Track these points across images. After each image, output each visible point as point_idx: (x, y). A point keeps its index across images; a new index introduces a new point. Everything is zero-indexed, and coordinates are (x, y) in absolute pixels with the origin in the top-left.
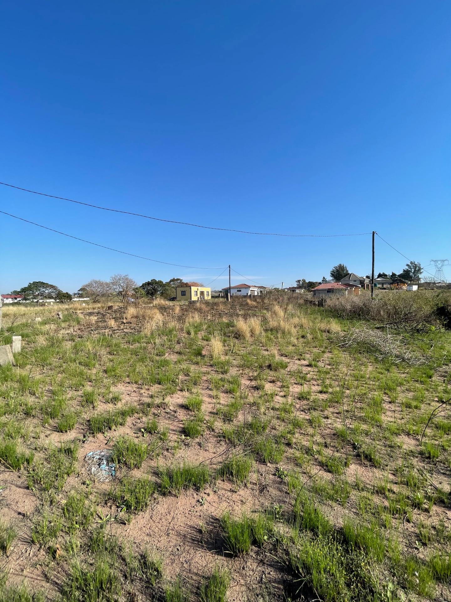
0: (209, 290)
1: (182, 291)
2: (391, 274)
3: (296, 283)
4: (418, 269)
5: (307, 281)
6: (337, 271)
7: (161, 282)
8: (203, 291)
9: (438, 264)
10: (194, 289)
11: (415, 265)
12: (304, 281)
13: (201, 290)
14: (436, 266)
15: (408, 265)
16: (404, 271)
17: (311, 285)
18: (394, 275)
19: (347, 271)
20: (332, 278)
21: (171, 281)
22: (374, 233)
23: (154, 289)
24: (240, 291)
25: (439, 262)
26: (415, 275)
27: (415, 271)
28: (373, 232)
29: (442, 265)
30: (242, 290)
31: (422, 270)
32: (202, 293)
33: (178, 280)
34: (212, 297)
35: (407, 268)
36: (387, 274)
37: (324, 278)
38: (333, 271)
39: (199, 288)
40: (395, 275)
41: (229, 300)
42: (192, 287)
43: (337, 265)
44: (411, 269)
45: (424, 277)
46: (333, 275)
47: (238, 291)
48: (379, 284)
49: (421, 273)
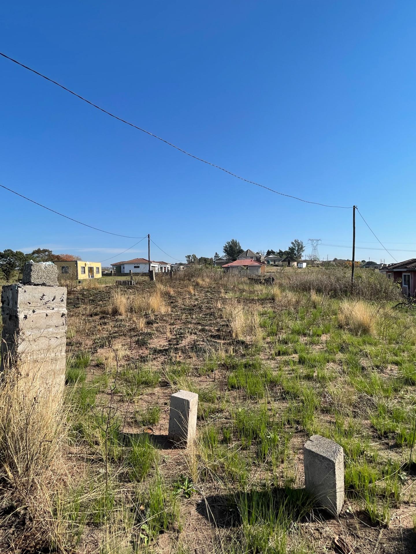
0: (99, 265)
2: (278, 251)
3: (186, 259)
8: (92, 266)
12: (194, 257)
14: (312, 244)
15: (292, 243)
16: (290, 249)
17: (202, 261)
18: (281, 252)
19: (240, 247)
21: (34, 253)
23: (9, 264)
24: (138, 267)
25: (315, 241)
26: (298, 253)
27: (298, 248)
28: (354, 206)
32: (91, 269)
37: (216, 254)
38: (226, 247)
39: (88, 263)
42: (79, 262)
43: (230, 240)
44: (295, 247)
46: (226, 251)
47: (135, 267)
49: (303, 251)
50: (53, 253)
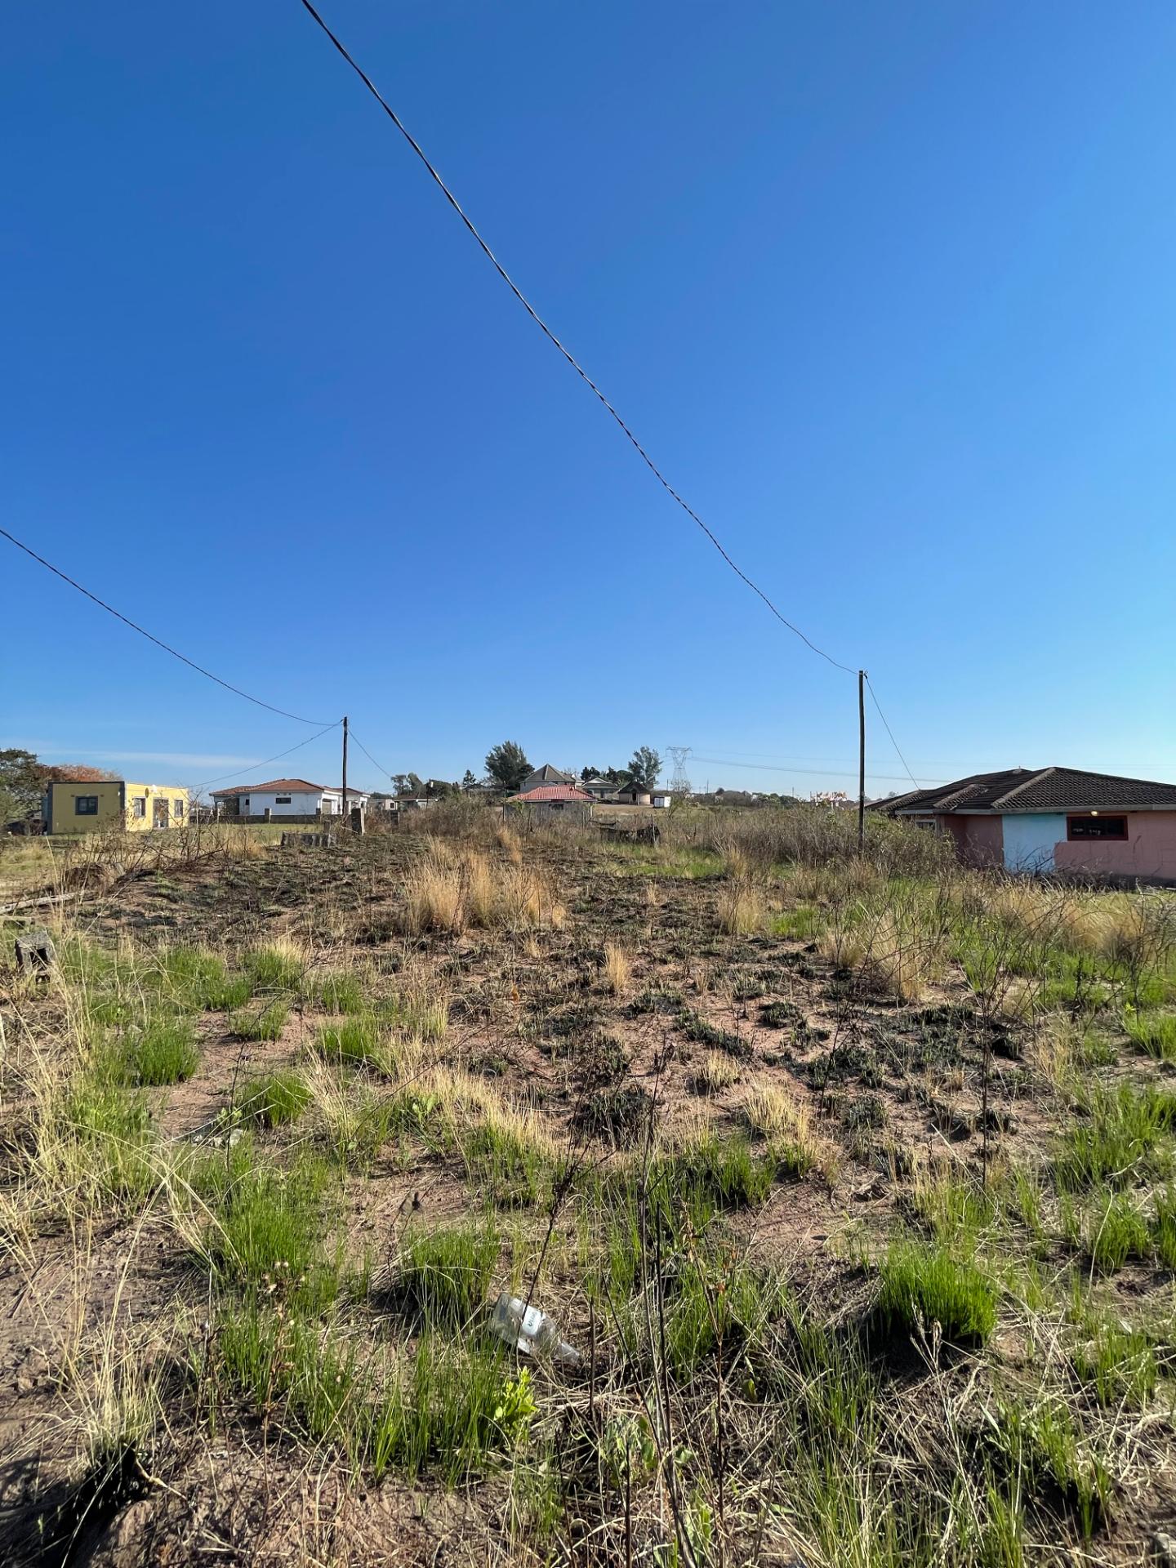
0: (186, 794)
1: (79, 799)
3: (393, 784)
4: (653, 766)
5: (424, 780)
6: (502, 757)
8: (164, 797)
9: (677, 756)
10: (133, 791)
11: (650, 754)
12: (414, 780)
13: (158, 796)
14: (675, 758)
16: (631, 766)
19: (524, 759)
20: (488, 775)
25: (679, 752)
29: (684, 759)
32: (161, 805)
35: (635, 759)
36: (601, 771)
37: (468, 773)
38: (491, 758)
42: (128, 786)
43: (501, 743)
44: (641, 761)
46: (491, 765)
47: (279, 801)
49: (658, 771)
50: (39, 761)
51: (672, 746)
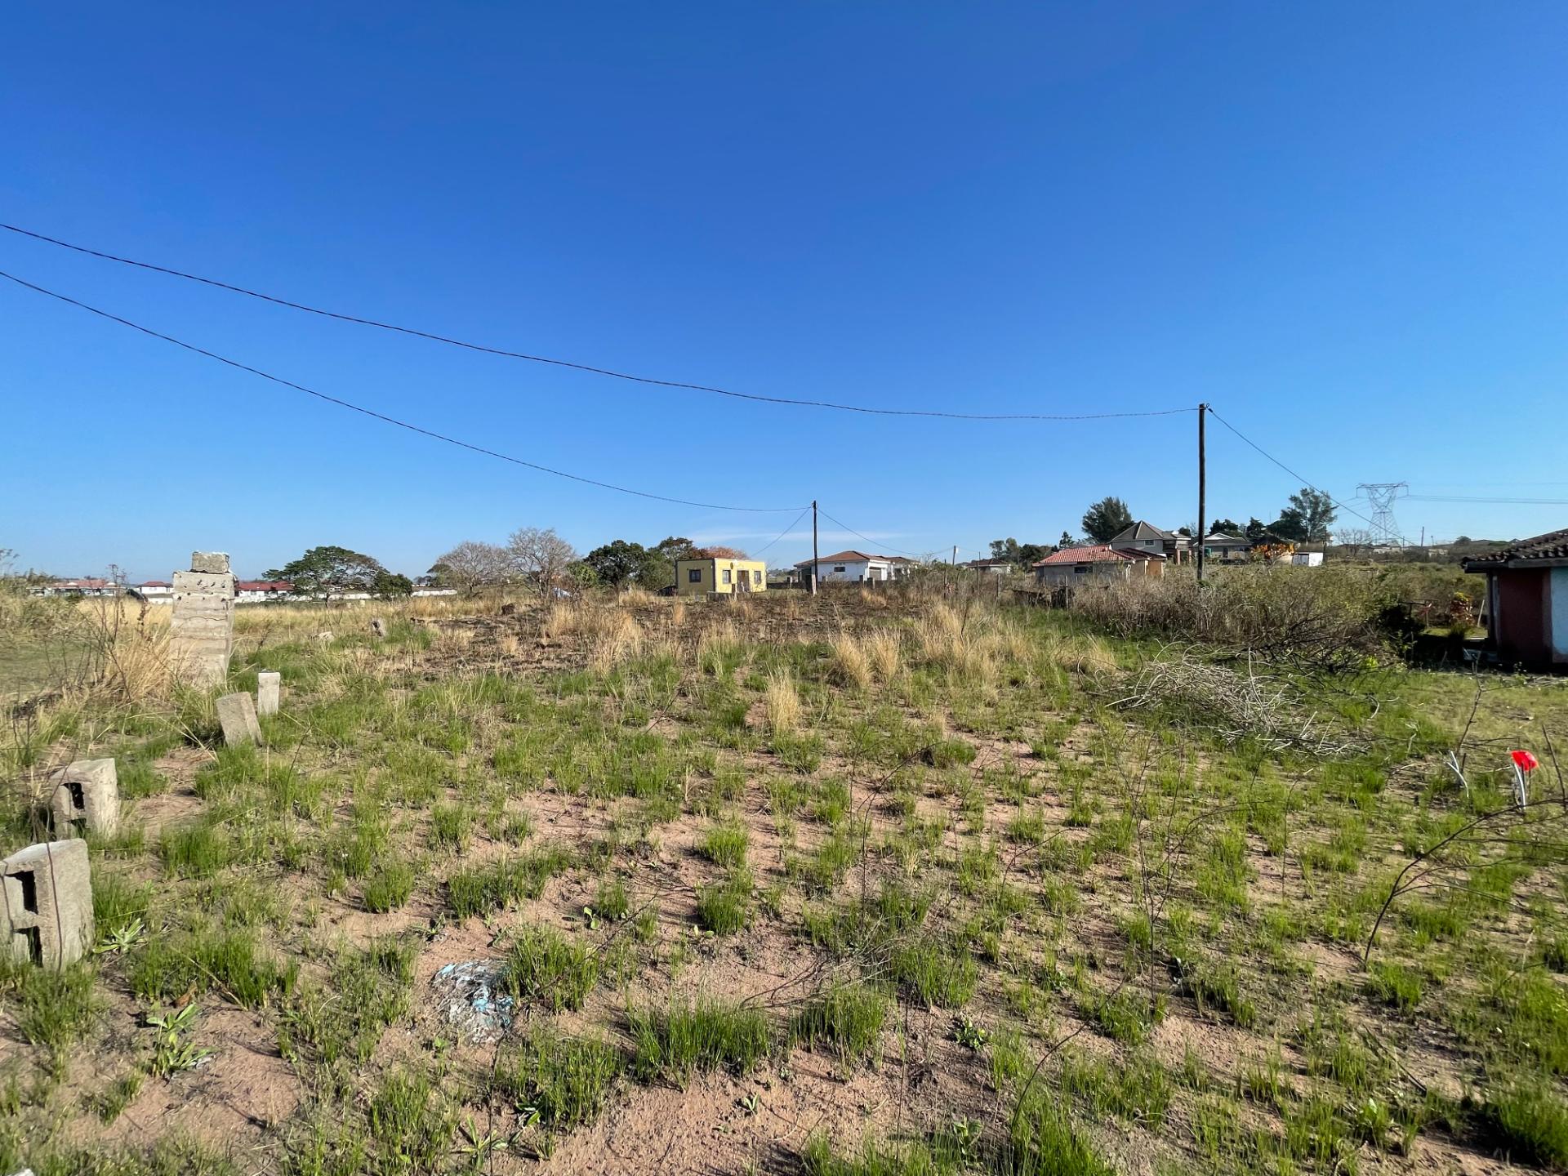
0: (761, 566)
1: (691, 571)
2: (1248, 524)
3: (991, 550)
4: (1321, 510)
5: (1020, 544)
6: (1102, 516)
7: (637, 547)
8: (745, 569)
9: (1377, 495)
10: (721, 564)
11: (1316, 497)
12: (1012, 543)
13: (741, 568)
14: (1373, 500)
15: (1294, 499)
16: (1285, 514)
17: (1029, 555)
18: (1255, 525)
19: (1128, 516)
20: (1086, 536)
21: (663, 545)
22: (1202, 409)
23: (619, 567)
24: (842, 569)
25: (1382, 490)
26: (1314, 526)
27: (1314, 513)
28: (1201, 406)
29: (1391, 499)
30: (847, 566)
31: (1334, 513)
32: (743, 575)
33: (681, 541)
34: (769, 585)
35: (1293, 506)
36: (1237, 523)
37: (1065, 535)
38: (1090, 518)
39: (736, 562)
40: (1260, 525)
41: (815, 592)
42: (718, 561)
43: (1100, 500)
44: (1304, 508)
45: (1342, 529)
46: (1089, 526)
47: (837, 570)
48: (1215, 549)
49: (1331, 519)
50: (694, 545)
51: (1369, 482)
